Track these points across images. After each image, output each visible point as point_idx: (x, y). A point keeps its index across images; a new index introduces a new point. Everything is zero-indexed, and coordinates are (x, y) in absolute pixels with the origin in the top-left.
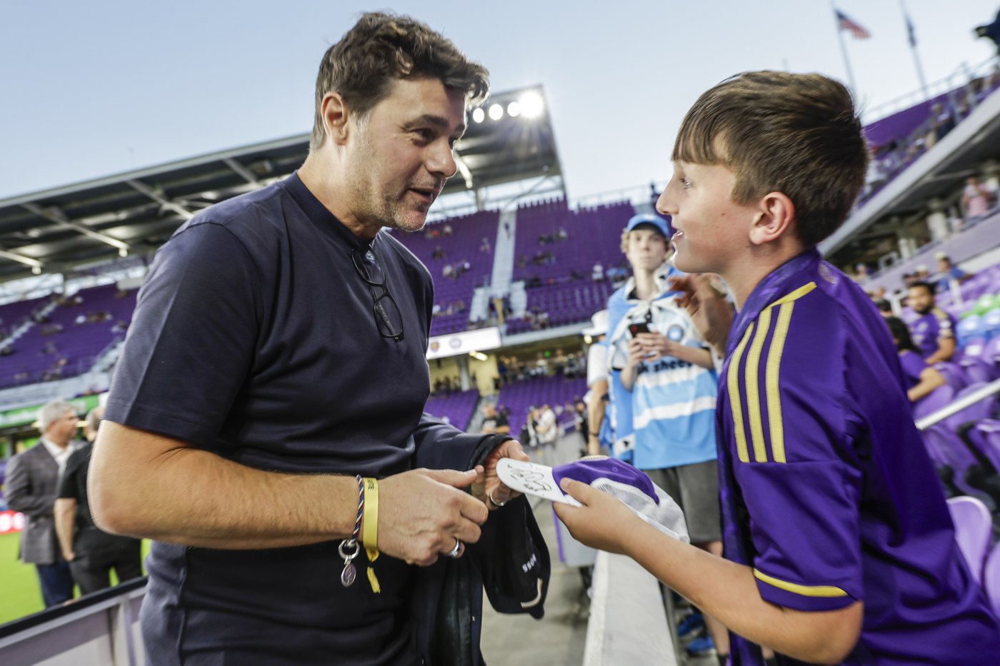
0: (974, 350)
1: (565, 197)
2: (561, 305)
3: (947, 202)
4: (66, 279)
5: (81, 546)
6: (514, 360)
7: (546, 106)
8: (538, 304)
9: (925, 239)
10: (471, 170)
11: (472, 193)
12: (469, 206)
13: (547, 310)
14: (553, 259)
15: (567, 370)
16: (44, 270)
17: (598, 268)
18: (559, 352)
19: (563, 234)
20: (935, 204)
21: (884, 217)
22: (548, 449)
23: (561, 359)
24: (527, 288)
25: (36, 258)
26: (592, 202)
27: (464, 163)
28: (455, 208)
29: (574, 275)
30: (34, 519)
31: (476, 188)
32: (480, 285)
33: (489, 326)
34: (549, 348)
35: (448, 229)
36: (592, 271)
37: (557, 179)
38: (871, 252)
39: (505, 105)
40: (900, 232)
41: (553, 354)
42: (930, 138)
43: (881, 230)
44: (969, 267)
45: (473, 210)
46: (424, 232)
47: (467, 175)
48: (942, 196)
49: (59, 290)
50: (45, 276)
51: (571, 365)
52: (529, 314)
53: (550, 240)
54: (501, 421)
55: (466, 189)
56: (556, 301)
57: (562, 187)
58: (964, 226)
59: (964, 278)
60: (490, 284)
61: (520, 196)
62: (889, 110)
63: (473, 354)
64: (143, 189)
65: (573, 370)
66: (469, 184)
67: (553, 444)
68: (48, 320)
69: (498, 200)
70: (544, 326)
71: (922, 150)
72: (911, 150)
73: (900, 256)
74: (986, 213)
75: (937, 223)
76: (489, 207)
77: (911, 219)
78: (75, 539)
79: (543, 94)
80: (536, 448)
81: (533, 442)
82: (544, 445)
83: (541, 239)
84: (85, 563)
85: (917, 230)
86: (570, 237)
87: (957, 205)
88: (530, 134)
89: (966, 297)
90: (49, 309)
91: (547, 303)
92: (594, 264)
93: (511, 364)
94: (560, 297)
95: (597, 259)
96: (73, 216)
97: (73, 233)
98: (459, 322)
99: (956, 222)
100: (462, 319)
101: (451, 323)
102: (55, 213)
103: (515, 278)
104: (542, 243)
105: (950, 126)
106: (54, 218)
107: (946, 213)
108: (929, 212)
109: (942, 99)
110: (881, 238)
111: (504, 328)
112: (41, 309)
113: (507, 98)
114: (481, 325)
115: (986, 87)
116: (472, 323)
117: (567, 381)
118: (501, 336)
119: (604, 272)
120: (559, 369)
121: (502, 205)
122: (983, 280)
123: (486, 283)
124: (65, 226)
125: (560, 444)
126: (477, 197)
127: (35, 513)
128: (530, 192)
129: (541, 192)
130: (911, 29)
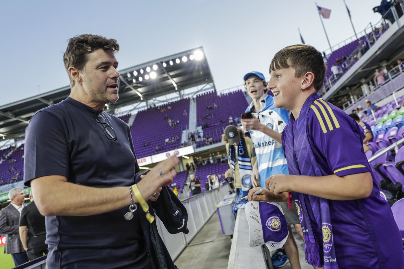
0: (381, 136)
1: (215, 91)
2: (217, 134)
3: (368, 79)
4: (16, 141)
5: (30, 245)
6: (200, 157)
7: (205, 55)
8: (208, 135)
9: (360, 95)
10: (176, 83)
11: (178, 93)
12: (177, 97)
13: (212, 137)
14: (212, 116)
15: (222, 160)
16: (6, 138)
17: (231, 118)
18: (218, 153)
19: (215, 106)
20: (363, 81)
21: (343, 88)
22: (216, 191)
23: (219, 156)
24: (202, 129)
25: (3, 133)
26: (226, 92)
27: (173, 80)
28: (171, 99)
29: (221, 121)
30: (10, 235)
31: (179, 90)
32: (184, 129)
33: (189, 145)
34: (214, 152)
35: (169, 108)
36: (228, 120)
37: (212, 84)
38: (340, 102)
39: (188, 56)
40: (350, 93)
41: (216, 154)
42: (359, 54)
43: (342, 93)
44: (378, 105)
45: (179, 99)
46: (160, 110)
47: (175, 85)
48: (366, 78)
49: (14, 145)
50: (7, 140)
51: (223, 158)
52: (205, 139)
53: (211, 108)
54: (197, 182)
55: (176, 91)
56: (215, 133)
57: (214, 87)
58: (375, 89)
59: (376, 109)
60: (188, 128)
61: (197, 92)
62: (342, 45)
63: (183, 156)
64: (45, 102)
65: (224, 160)
66: (176, 89)
67: (218, 189)
68: (10, 158)
69: (188, 94)
70: (211, 143)
71: (356, 59)
72: (352, 60)
73: (351, 103)
74: (384, 82)
75: (365, 88)
76: (185, 97)
77: (355, 88)
78: (28, 242)
79: (203, 51)
80: (211, 191)
81: (210, 189)
82: (215, 190)
83: (208, 108)
84: (32, 251)
85: (357, 92)
86: (218, 107)
87: (372, 81)
88: (198, 67)
89: (377, 116)
90: (10, 153)
91: (212, 134)
92: (229, 117)
93: (199, 159)
94: (216, 131)
95: (230, 114)
96: (16, 115)
97: (18, 122)
98: (177, 144)
99: (372, 87)
100: (178, 143)
101: (174, 145)
102: (9, 114)
103: (198, 125)
104: (208, 110)
105: (367, 48)
106: (9, 117)
107: (368, 84)
108: (362, 84)
109: (363, 38)
110: (343, 96)
111: (195, 145)
112: (7, 154)
113: (189, 53)
114: (186, 145)
115: (380, 32)
116: (182, 145)
117: (222, 164)
118: (194, 148)
119: (233, 119)
120: (219, 159)
121: (190, 96)
122: (385, 109)
123: (186, 128)
124: (14, 119)
125: (221, 189)
126: (180, 94)
127: (10, 233)
128: (201, 90)
129: (205, 90)
130: (349, 12)
